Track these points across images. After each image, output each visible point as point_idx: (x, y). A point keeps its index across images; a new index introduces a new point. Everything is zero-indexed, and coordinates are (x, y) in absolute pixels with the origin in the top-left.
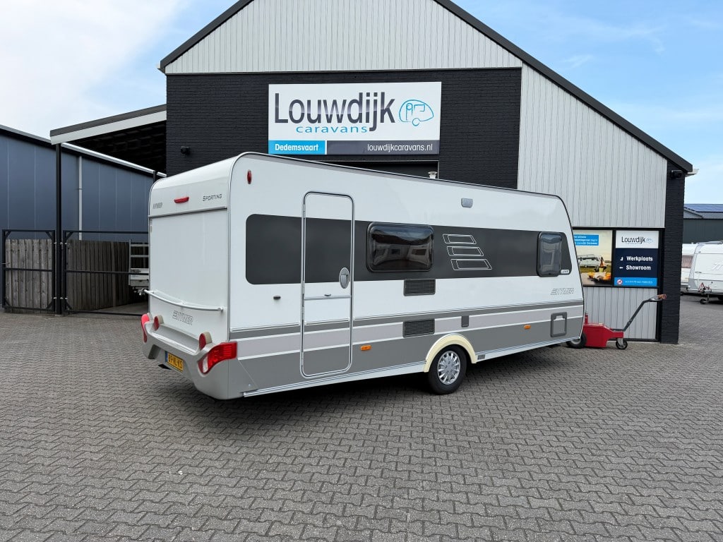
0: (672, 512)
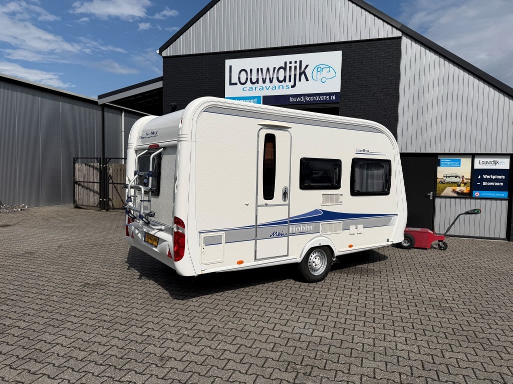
0: (408, 348)
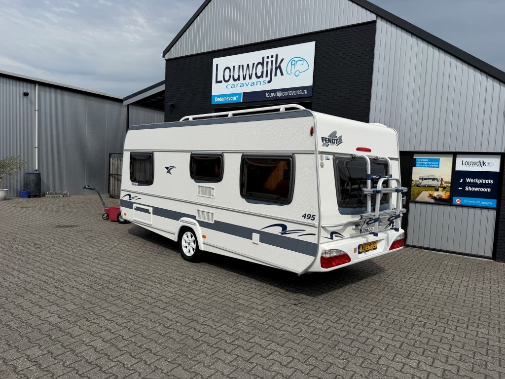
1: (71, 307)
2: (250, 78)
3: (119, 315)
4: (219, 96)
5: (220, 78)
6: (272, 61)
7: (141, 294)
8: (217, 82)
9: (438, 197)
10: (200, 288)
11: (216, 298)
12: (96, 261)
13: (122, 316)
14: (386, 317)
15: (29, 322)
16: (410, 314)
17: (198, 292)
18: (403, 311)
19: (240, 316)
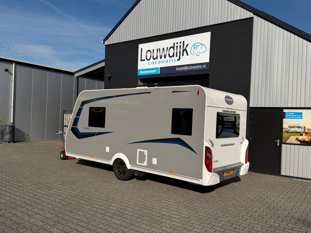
1: (49, 216)
2: (165, 57)
3: (82, 221)
4: (143, 70)
5: (144, 57)
6: (180, 46)
7: (95, 207)
8: (142, 60)
9: (302, 140)
10: (134, 204)
11: (146, 211)
12: (61, 186)
13: (84, 222)
14: (266, 223)
15: (23, 225)
16: (282, 222)
17: (133, 207)
18: (277, 219)
19: (163, 222)
